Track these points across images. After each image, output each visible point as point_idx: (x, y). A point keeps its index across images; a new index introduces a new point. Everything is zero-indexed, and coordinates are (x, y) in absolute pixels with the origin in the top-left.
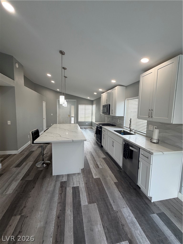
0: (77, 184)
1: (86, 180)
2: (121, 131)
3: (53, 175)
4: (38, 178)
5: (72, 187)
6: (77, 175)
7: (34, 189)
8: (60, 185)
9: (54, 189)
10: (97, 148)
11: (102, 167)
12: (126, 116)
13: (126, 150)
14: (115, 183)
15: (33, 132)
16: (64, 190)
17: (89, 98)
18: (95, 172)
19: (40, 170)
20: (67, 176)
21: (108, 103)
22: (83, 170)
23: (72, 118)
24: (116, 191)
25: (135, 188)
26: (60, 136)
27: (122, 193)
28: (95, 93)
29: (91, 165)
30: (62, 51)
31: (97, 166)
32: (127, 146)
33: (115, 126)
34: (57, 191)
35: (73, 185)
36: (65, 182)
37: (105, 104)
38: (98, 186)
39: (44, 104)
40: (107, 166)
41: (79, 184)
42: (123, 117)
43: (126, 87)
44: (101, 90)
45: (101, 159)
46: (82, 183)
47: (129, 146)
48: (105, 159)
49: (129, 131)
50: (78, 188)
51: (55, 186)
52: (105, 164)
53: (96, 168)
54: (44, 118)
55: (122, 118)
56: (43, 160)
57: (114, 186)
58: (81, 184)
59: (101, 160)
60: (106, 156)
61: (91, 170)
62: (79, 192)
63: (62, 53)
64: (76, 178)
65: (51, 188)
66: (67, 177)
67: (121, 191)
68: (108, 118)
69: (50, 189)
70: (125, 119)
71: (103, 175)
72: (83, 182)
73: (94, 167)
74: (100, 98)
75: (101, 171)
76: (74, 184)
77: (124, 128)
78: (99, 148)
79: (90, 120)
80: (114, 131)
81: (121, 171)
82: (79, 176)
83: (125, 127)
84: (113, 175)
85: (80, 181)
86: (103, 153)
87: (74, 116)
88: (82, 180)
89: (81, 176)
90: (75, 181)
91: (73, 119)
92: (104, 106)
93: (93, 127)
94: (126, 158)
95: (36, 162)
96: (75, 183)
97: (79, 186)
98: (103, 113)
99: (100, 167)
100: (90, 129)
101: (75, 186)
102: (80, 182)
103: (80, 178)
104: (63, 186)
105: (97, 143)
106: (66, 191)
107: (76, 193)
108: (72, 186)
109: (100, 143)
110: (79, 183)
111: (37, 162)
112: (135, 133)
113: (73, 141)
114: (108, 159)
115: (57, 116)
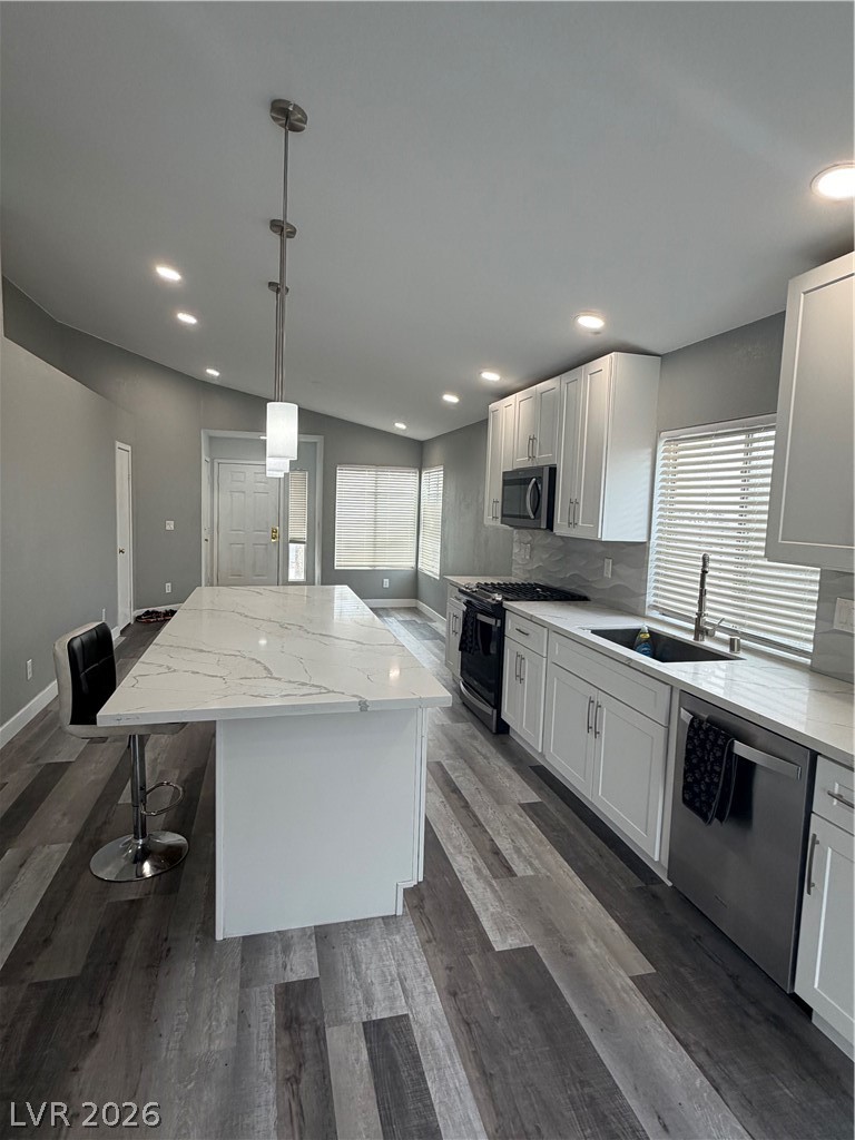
0: (392, 999)
1: (450, 969)
2: (638, 631)
3: (219, 937)
4: (115, 965)
5: (364, 1023)
6: (377, 930)
7: (98, 1046)
8: (277, 1016)
9: (239, 1041)
10: (475, 738)
11: (530, 872)
12: (659, 538)
13: (701, 760)
14: (640, 981)
15: (76, 644)
16: (308, 1051)
17: (400, 426)
18: (494, 907)
19: (123, 899)
20: (313, 944)
21: (543, 459)
22: (414, 896)
23: (292, 546)
24: (661, 1044)
25: (775, 1016)
26: (266, 668)
27: (702, 1057)
28: (450, 399)
29: (459, 858)
30: (288, 103)
31: (499, 866)
32: (717, 735)
33: (585, 599)
34: (265, 1060)
35: (365, 1009)
36: (307, 986)
37: (522, 462)
38: (532, 1007)
39: (123, 460)
40: (562, 859)
41: (406, 997)
42: (639, 549)
43: (665, 358)
44: (491, 377)
45: (516, 816)
46: (427, 993)
47: (727, 738)
48: (538, 815)
49: (690, 638)
50: (400, 1024)
51: (242, 1019)
52: (549, 847)
53: (495, 877)
54: (119, 547)
55: (634, 554)
56: (141, 829)
57: (640, 1006)
58: (420, 999)
59: (515, 823)
60: (538, 790)
61: (468, 893)
62: (416, 1059)
63: (287, 116)
64: (375, 958)
65: (215, 1040)
66: (314, 951)
67: (692, 1037)
68: (532, 549)
69: (215, 1047)
70: (652, 556)
71: (550, 930)
72: (431, 986)
73: (478, 871)
74: (486, 422)
75: (530, 900)
76: (369, 1001)
77: (649, 613)
78: (488, 740)
79: (407, 564)
80: (594, 632)
81: (655, 896)
82: (398, 938)
83: (656, 608)
84: (612, 921)
85: (408, 972)
86: (518, 770)
87: (303, 534)
88: (423, 967)
89: (409, 939)
90: (372, 974)
91: (297, 554)
92: (514, 480)
93: (424, 607)
94: (704, 817)
95: (88, 842)
96: (378, 992)
97: (406, 1016)
98: (506, 517)
99: (520, 868)
100: (408, 618)
101: (381, 1013)
102: (408, 984)
103: (406, 954)
104: (297, 1018)
105: (466, 704)
106: (322, 1057)
107: (393, 1067)
108: (359, 1014)
109: (488, 710)
110: (404, 990)
111: (96, 845)
112: (732, 649)
113: (363, 705)
114: (556, 809)
115: (204, 535)
